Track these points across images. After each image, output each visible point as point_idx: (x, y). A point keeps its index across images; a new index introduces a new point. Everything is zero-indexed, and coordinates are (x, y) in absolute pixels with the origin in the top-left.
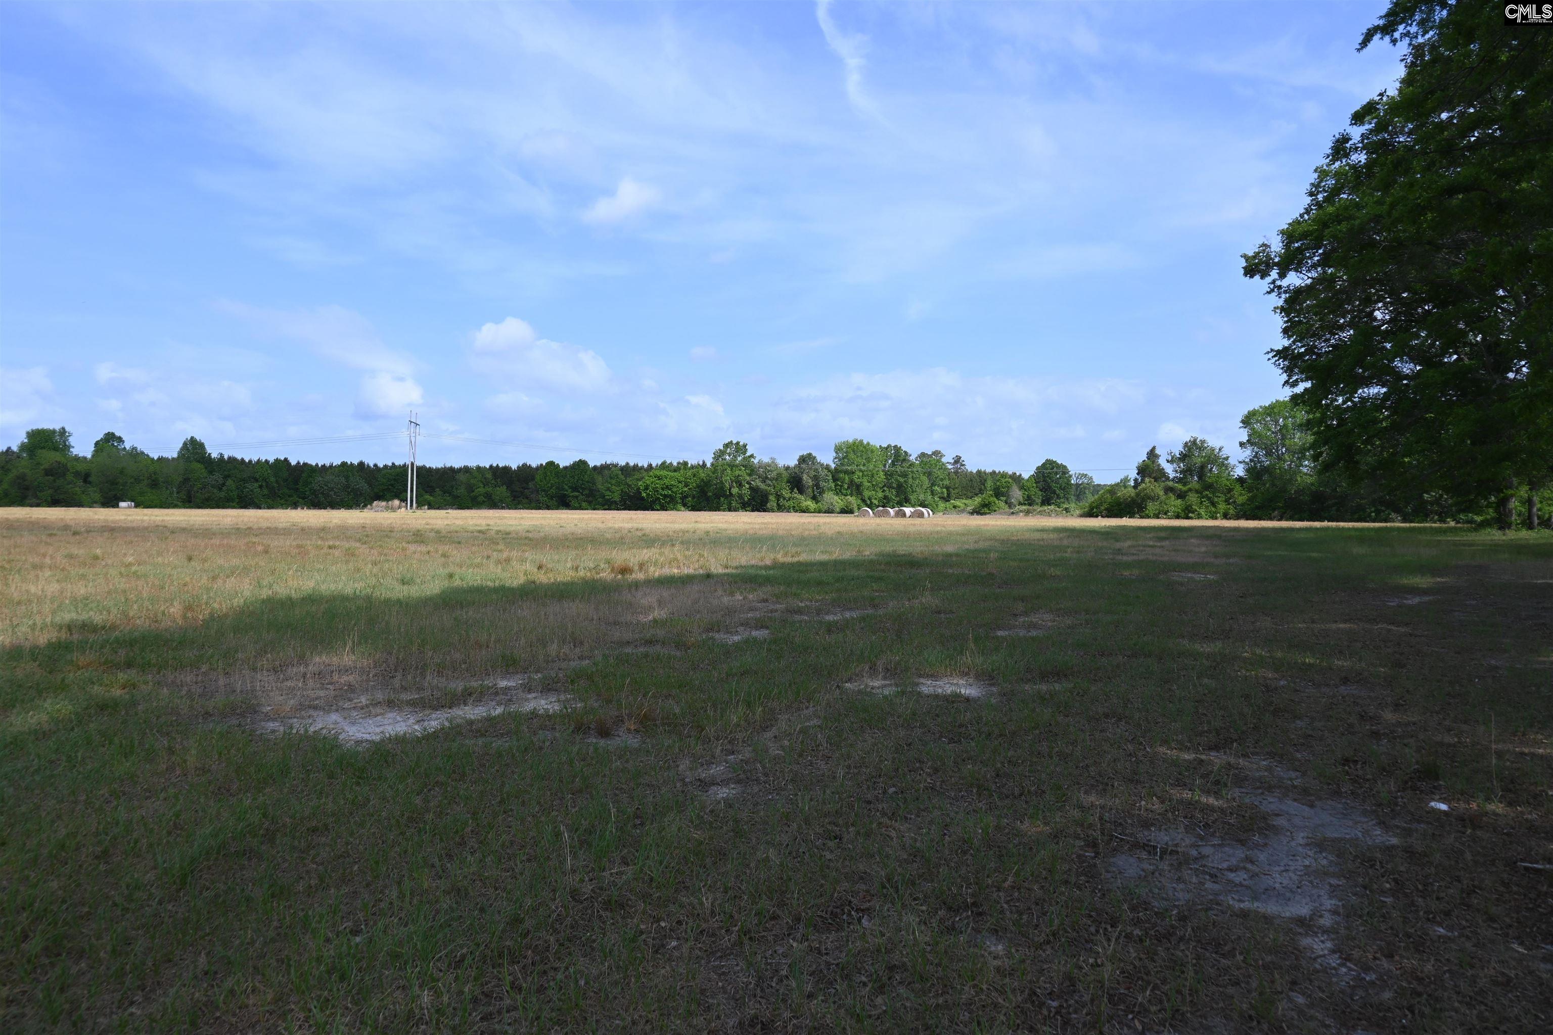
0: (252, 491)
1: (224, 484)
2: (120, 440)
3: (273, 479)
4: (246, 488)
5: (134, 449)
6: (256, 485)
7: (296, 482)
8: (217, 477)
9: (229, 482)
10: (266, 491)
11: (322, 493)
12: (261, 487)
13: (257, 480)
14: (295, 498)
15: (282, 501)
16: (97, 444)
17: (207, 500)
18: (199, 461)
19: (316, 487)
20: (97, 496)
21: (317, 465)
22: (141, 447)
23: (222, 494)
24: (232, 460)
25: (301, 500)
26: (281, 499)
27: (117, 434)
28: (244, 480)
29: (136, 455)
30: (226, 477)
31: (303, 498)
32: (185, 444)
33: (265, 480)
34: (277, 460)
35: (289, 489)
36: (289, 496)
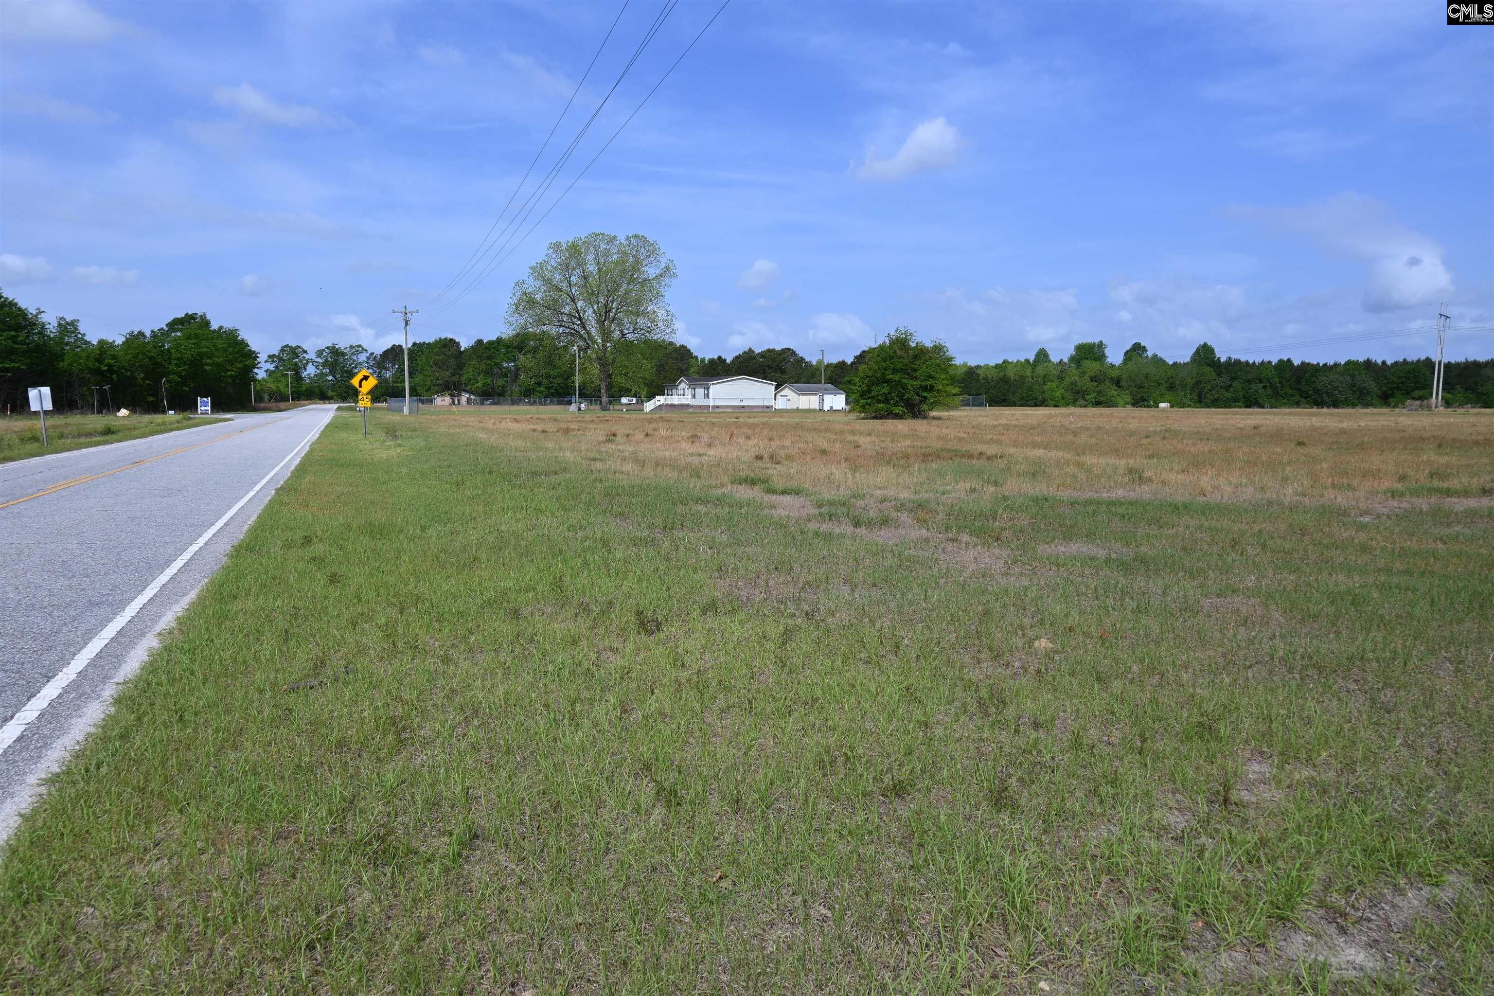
0: (1256, 391)
1: (1230, 386)
2: (1144, 349)
3: (1277, 380)
4: (1251, 388)
5: (1155, 356)
6: (1260, 386)
7: (1299, 382)
8: (1225, 380)
9: (1236, 384)
10: (1269, 392)
11: (1327, 393)
12: (1264, 387)
13: (1261, 381)
14: (1297, 398)
15: (1284, 401)
16: (1126, 353)
17: (1216, 400)
18: (1209, 365)
19: (1320, 386)
20: (1129, 398)
21: (1318, 364)
22: (1161, 354)
23: (1229, 395)
24: (1238, 362)
25: (1303, 400)
26: (1284, 398)
27: (1142, 344)
28: (1249, 381)
29: (1157, 361)
30: (1233, 379)
31: (1306, 398)
32: (1198, 349)
33: (1268, 380)
34: (1281, 361)
35: (1291, 388)
36: (1292, 396)
